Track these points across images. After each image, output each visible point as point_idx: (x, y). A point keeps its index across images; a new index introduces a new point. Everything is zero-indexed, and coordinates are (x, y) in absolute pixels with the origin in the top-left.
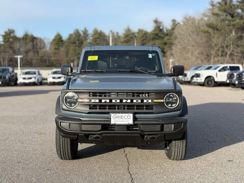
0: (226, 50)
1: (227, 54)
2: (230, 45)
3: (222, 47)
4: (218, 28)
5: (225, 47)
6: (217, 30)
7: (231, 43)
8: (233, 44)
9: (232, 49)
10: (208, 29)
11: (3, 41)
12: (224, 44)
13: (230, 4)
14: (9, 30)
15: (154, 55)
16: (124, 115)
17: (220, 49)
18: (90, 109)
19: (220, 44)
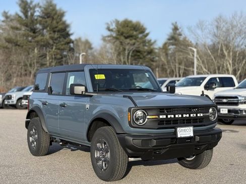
0: (29, 68)
1: (30, 73)
2: (34, 63)
3: (26, 65)
4: (18, 44)
5: (29, 65)
6: (19, 46)
7: (35, 61)
8: (37, 62)
9: (36, 68)
10: (7, 44)
12: (28, 61)
13: (31, 18)
16: (186, 128)
17: (23, 67)
18: (158, 124)
19: (22, 62)
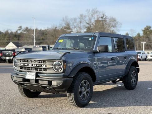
11: (143, 34)
14: (147, 26)
15: (93, 38)
16: (32, 73)
18: (21, 69)
